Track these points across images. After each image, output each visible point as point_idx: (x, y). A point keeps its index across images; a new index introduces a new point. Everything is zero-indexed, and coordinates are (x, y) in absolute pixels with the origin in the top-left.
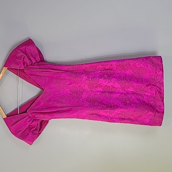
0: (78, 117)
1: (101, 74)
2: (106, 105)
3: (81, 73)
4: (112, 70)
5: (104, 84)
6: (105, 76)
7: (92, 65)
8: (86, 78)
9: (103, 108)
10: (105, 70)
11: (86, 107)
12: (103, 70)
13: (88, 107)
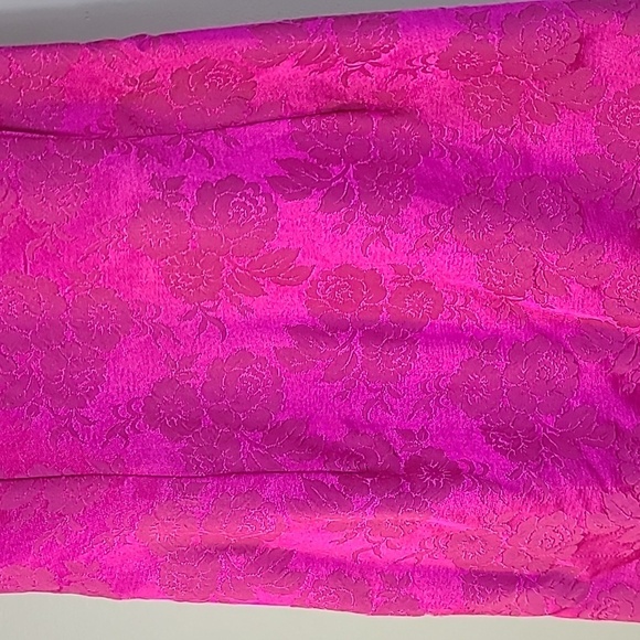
0: (62, 582)
1: (300, 155)
2: (346, 455)
3: (88, 135)
4: (400, 112)
5: (326, 251)
6: (337, 170)
7: (207, 49)
8: (147, 188)
9: (317, 494)
10: (341, 111)
11: (148, 490)
12: (321, 113)
13: (166, 486)
